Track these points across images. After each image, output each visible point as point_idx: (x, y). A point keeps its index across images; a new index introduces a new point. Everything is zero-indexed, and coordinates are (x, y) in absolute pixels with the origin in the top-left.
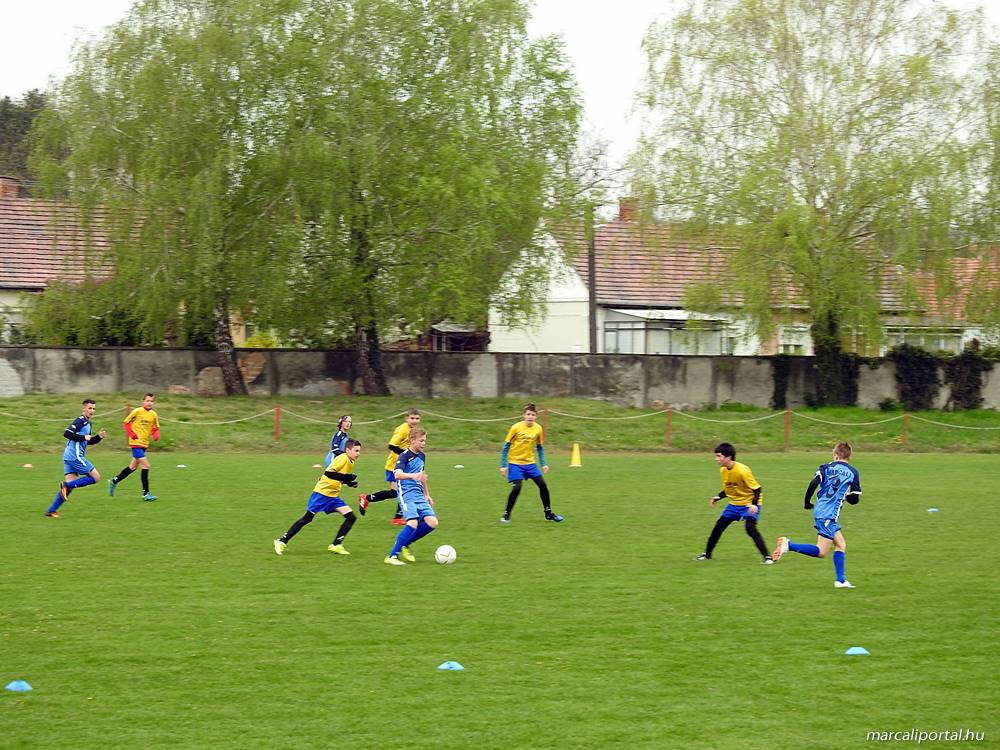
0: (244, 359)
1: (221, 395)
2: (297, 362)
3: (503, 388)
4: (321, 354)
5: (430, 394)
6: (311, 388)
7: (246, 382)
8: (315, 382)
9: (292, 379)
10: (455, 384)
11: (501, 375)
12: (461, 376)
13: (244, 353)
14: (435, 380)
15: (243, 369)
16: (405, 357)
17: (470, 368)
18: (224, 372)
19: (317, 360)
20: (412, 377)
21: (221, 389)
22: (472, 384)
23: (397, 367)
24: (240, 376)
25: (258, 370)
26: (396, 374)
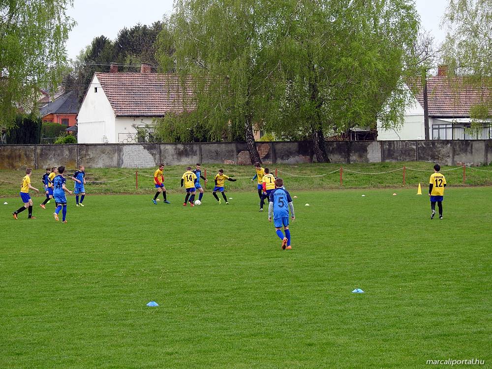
0: (260, 147)
1: (249, 164)
2: (285, 147)
3: (383, 159)
4: (296, 143)
5: (349, 161)
6: (292, 160)
7: (261, 158)
8: (294, 157)
9: (283, 156)
10: (361, 156)
11: (383, 152)
12: (363, 152)
13: (260, 144)
14: (351, 154)
15: (260, 152)
16: (337, 144)
17: (367, 148)
18: (250, 153)
19: (294, 147)
20: (340, 153)
21: (249, 161)
22: (369, 156)
23: (333, 149)
24: (258, 155)
25: (266, 152)
26: (332, 152)
